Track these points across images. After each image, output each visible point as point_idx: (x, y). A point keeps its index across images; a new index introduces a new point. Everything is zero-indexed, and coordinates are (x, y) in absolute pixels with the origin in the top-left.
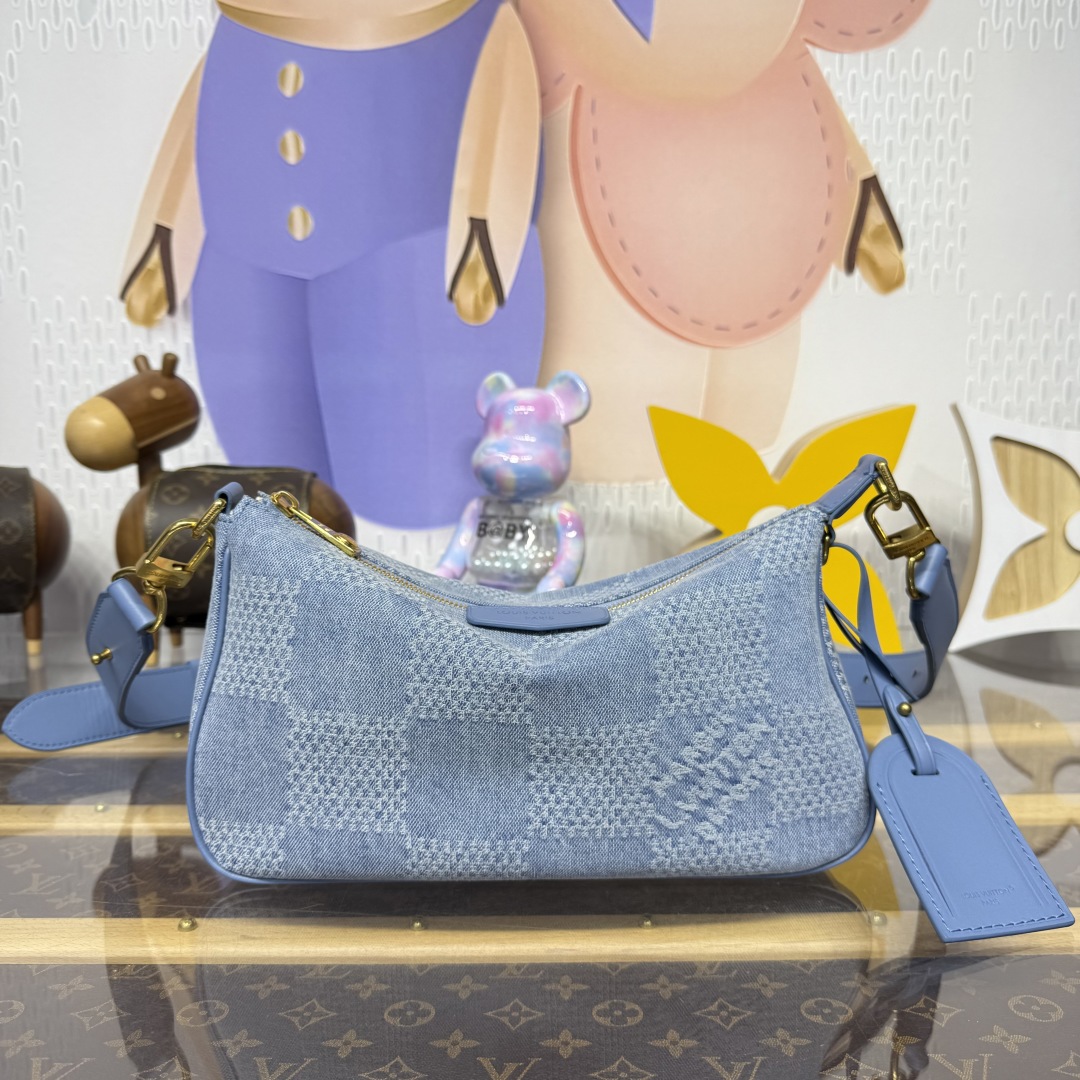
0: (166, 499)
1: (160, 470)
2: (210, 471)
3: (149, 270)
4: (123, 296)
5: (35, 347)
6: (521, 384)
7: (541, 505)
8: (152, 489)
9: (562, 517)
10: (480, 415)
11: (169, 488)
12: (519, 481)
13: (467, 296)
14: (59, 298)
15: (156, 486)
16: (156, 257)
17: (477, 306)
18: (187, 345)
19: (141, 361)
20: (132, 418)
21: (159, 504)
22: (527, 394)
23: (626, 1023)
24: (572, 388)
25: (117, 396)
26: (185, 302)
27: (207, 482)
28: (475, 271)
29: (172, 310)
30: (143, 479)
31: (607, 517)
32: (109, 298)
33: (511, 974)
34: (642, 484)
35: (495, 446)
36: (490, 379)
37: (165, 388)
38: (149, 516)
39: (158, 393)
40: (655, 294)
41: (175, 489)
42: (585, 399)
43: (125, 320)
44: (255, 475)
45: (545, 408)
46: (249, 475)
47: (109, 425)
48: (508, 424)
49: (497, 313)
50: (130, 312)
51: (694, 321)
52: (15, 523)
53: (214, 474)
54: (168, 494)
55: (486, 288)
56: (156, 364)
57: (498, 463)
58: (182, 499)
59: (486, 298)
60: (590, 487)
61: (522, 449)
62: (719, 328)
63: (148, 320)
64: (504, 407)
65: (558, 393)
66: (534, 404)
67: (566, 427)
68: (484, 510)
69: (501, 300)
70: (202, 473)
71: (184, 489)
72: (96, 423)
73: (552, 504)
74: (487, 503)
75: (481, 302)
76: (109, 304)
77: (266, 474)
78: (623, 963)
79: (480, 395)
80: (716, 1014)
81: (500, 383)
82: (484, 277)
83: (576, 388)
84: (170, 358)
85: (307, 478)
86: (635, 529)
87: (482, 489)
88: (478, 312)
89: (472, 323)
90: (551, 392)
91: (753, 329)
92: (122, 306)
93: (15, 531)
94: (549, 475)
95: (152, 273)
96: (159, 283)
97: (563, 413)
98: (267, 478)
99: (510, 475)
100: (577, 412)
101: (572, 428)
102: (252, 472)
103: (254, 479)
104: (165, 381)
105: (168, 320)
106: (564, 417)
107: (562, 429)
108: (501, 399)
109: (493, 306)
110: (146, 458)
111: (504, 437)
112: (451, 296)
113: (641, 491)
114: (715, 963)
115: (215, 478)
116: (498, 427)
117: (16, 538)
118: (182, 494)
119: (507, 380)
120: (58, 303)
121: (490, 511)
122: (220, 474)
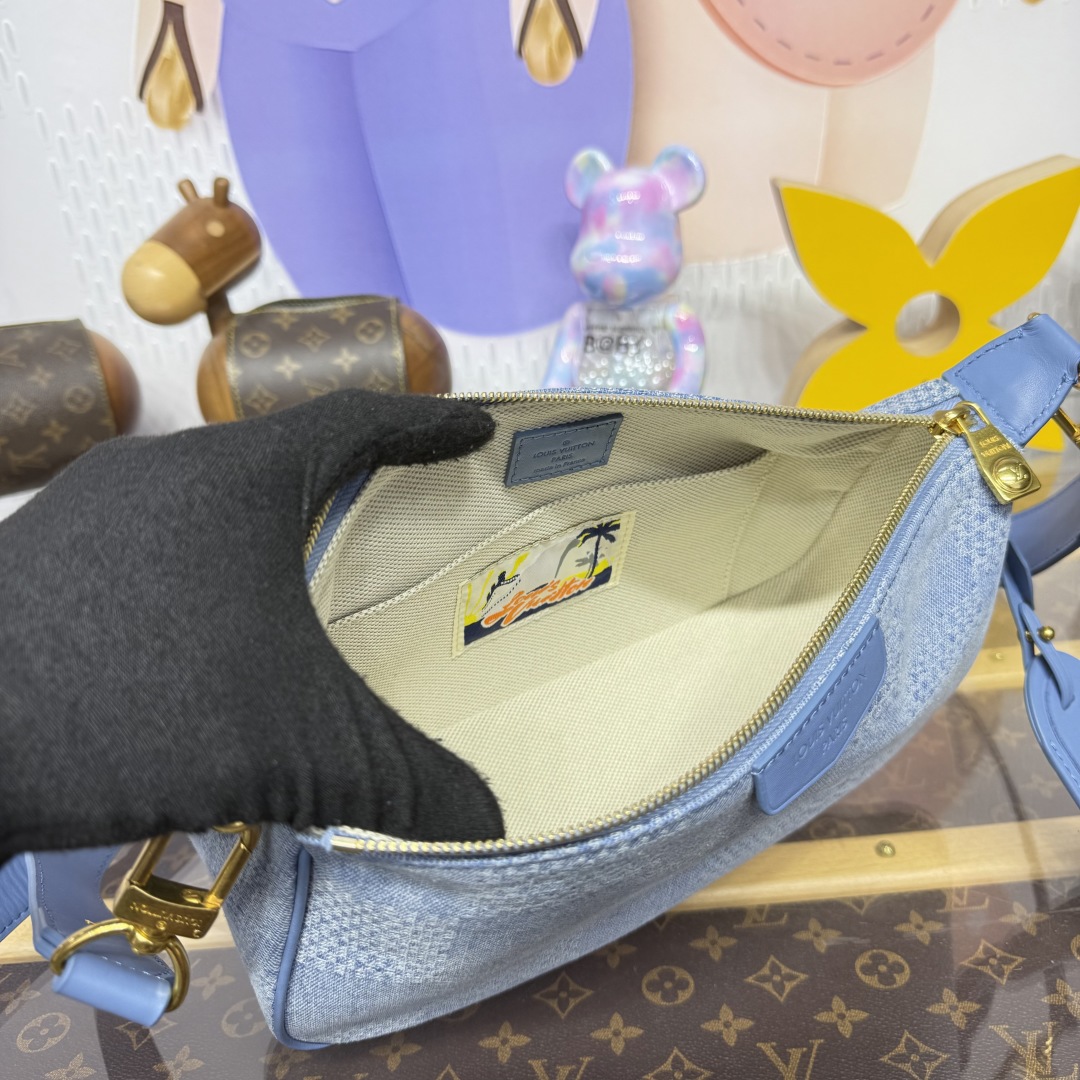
0: (247, 352)
1: (232, 315)
2: (285, 310)
3: (166, 60)
4: (141, 94)
5: (53, 166)
7: (654, 310)
8: (228, 340)
9: (678, 321)
10: (572, 206)
11: (247, 338)
12: (629, 286)
13: (538, 50)
14: (68, 105)
15: (233, 337)
16: (170, 42)
17: (551, 62)
18: (225, 146)
19: (186, 188)
20: (195, 265)
21: (241, 358)
22: (629, 178)
23: (894, 982)
24: (683, 167)
25: (170, 237)
26: (213, 95)
27: (286, 326)
28: (546, 18)
29: (200, 105)
30: (214, 328)
31: (715, 301)
32: (125, 99)
33: (755, 921)
35: (598, 248)
36: (581, 158)
37: (223, 221)
38: (233, 371)
39: (216, 229)
40: (762, 26)
41: (254, 338)
42: (699, 179)
43: (148, 124)
45: (652, 194)
46: (329, 311)
47: (171, 276)
48: (613, 219)
49: (576, 69)
50: (152, 113)
51: (810, 57)
52: (85, 390)
53: (291, 314)
54: (247, 345)
55: (560, 38)
56: (206, 191)
58: (264, 350)
59: (562, 51)
62: (839, 63)
63: (175, 122)
64: (605, 197)
65: (665, 173)
66: (639, 190)
67: (677, 213)
71: (263, 336)
72: (155, 274)
73: (667, 308)
75: (556, 55)
76: (126, 105)
77: (348, 308)
78: (868, 897)
79: (570, 179)
80: (985, 962)
81: (593, 162)
82: (557, 24)
83: (688, 165)
84: (221, 184)
85: (392, 307)
86: (746, 310)
88: (553, 70)
89: (547, 83)
90: (656, 172)
91: (879, 60)
92: (143, 108)
93: (86, 397)
94: (661, 275)
95: (170, 62)
96: (180, 74)
97: (674, 198)
98: (351, 314)
99: (618, 281)
100: (691, 195)
101: (684, 216)
103: (335, 316)
104: (220, 212)
105: (197, 119)
106: (675, 204)
107: (671, 219)
108: (599, 187)
109: (571, 60)
110: (215, 306)
112: (520, 52)
113: (752, 266)
114: (963, 889)
115: (294, 320)
116: (600, 222)
117: (88, 406)
118: (262, 343)
119: (602, 159)
120: (69, 111)
122: (298, 314)
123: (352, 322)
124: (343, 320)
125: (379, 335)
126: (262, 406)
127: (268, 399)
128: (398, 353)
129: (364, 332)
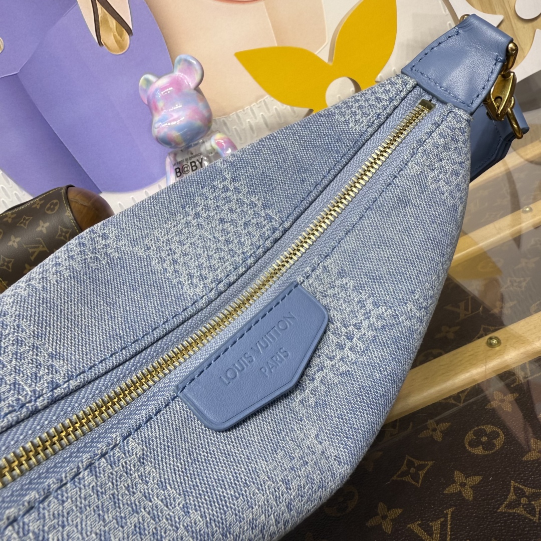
2: (10, 212)
6: (159, 76)
7: (203, 142)
9: (218, 144)
12: (182, 135)
13: (109, 38)
17: (117, 41)
22: (164, 81)
24: (188, 64)
27: (10, 221)
34: (262, 100)
35: (159, 121)
36: (142, 81)
42: (198, 68)
44: (34, 203)
45: (177, 84)
48: (160, 104)
49: (131, 41)
53: (12, 214)
55: (117, 28)
57: (166, 130)
59: (121, 35)
60: (233, 115)
61: (175, 116)
64: (154, 95)
65: (181, 71)
66: (171, 84)
67: (197, 89)
68: (175, 159)
69: (129, 32)
70: (6, 216)
73: (210, 139)
74: (175, 155)
75: (118, 37)
77: (40, 200)
81: (148, 82)
82: (113, 23)
83: (190, 63)
85: (63, 191)
87: (168, 149)
88: (121, 46)
89: (120, 53)
90: (177, 73)
94: (198, 123)
97: (190, 82)
98: (42, 202)
99: (175, 134)
100: (197, 78)
102: (32, 202)
103: (34, 206)
106: (192, 85)
107: (195, 92)
109: (126, 36)
111: (163, 113)
112: (100, 43)
113: (263, 103)
116: (156, 108)
119: (151, 77)
121: (179, 159)
122: (15, 213)
123: (43, 206)
124: (38, 207)
125: (57, 208)
126: (8, 267)
127: (9, 262)
128: (68, 213)
129: (48, 210)
